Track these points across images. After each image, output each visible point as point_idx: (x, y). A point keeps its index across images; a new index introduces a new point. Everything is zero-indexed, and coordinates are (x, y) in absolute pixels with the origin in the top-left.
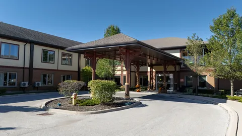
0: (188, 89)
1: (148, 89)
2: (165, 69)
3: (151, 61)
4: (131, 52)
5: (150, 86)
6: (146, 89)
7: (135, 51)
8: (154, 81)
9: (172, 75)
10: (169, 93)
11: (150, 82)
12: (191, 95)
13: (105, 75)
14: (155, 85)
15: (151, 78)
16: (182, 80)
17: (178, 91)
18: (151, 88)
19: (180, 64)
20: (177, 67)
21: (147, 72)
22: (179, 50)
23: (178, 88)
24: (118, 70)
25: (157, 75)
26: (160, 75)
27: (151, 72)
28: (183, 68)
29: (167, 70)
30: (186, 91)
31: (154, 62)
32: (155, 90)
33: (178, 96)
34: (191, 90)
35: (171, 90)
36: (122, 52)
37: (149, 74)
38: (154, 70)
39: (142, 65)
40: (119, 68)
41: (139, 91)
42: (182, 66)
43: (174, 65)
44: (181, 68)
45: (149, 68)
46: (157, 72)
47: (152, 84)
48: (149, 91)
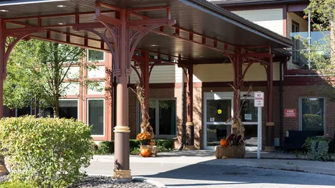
0: (313, 143)
1: (177, 146)
2: (239, 73)
3: (188, 49)
4: (132, 16)
5: (184, 136)
6: (170, 146)
7: (145, 15)
8: (196, 118)
9: (262, 95)
10: (253, 157)
11: (185, 120)
12: (322, 160)
13: (26, 99)
14: (201, 132)
15: (188, 110)
16: (290, 113)
17: (278, 149)
18: (188, 141)
19: (283, 58)
20: (275, 66)
21: (172, 86)
22: (280, 11)
23: (277, 141)
24: (71, 81)
25: (208, 96)
26: (216, 97)
27: (188, 85)
28: (293, 72)
29: (246, 79)
30: (305, 150)
31: (197, 50)
32: (202, 148)
33: (284, 164)
34: (324, 146)
35: (254, 146)
36: (104, 19)
37: (178, 93)
38: (196, 80)
39: (158, 63)
40: (74, 72)
41: (149, 155)
42: (290, 65)
43: (266, 61)
44: (287, 72)
45: (179, 72)
46: (207, 87)
47: (192, 128)
48: (181, 152)
